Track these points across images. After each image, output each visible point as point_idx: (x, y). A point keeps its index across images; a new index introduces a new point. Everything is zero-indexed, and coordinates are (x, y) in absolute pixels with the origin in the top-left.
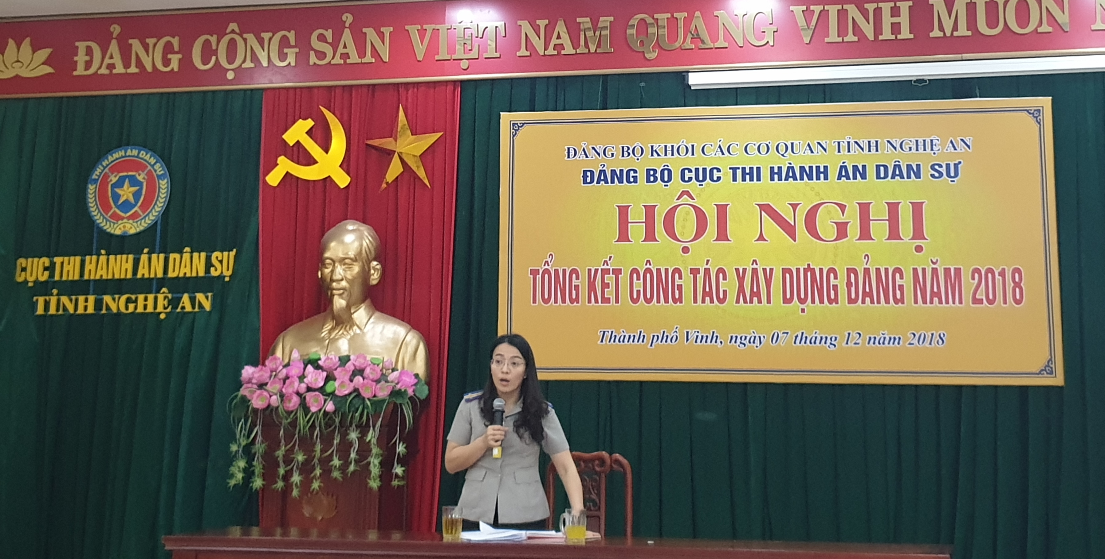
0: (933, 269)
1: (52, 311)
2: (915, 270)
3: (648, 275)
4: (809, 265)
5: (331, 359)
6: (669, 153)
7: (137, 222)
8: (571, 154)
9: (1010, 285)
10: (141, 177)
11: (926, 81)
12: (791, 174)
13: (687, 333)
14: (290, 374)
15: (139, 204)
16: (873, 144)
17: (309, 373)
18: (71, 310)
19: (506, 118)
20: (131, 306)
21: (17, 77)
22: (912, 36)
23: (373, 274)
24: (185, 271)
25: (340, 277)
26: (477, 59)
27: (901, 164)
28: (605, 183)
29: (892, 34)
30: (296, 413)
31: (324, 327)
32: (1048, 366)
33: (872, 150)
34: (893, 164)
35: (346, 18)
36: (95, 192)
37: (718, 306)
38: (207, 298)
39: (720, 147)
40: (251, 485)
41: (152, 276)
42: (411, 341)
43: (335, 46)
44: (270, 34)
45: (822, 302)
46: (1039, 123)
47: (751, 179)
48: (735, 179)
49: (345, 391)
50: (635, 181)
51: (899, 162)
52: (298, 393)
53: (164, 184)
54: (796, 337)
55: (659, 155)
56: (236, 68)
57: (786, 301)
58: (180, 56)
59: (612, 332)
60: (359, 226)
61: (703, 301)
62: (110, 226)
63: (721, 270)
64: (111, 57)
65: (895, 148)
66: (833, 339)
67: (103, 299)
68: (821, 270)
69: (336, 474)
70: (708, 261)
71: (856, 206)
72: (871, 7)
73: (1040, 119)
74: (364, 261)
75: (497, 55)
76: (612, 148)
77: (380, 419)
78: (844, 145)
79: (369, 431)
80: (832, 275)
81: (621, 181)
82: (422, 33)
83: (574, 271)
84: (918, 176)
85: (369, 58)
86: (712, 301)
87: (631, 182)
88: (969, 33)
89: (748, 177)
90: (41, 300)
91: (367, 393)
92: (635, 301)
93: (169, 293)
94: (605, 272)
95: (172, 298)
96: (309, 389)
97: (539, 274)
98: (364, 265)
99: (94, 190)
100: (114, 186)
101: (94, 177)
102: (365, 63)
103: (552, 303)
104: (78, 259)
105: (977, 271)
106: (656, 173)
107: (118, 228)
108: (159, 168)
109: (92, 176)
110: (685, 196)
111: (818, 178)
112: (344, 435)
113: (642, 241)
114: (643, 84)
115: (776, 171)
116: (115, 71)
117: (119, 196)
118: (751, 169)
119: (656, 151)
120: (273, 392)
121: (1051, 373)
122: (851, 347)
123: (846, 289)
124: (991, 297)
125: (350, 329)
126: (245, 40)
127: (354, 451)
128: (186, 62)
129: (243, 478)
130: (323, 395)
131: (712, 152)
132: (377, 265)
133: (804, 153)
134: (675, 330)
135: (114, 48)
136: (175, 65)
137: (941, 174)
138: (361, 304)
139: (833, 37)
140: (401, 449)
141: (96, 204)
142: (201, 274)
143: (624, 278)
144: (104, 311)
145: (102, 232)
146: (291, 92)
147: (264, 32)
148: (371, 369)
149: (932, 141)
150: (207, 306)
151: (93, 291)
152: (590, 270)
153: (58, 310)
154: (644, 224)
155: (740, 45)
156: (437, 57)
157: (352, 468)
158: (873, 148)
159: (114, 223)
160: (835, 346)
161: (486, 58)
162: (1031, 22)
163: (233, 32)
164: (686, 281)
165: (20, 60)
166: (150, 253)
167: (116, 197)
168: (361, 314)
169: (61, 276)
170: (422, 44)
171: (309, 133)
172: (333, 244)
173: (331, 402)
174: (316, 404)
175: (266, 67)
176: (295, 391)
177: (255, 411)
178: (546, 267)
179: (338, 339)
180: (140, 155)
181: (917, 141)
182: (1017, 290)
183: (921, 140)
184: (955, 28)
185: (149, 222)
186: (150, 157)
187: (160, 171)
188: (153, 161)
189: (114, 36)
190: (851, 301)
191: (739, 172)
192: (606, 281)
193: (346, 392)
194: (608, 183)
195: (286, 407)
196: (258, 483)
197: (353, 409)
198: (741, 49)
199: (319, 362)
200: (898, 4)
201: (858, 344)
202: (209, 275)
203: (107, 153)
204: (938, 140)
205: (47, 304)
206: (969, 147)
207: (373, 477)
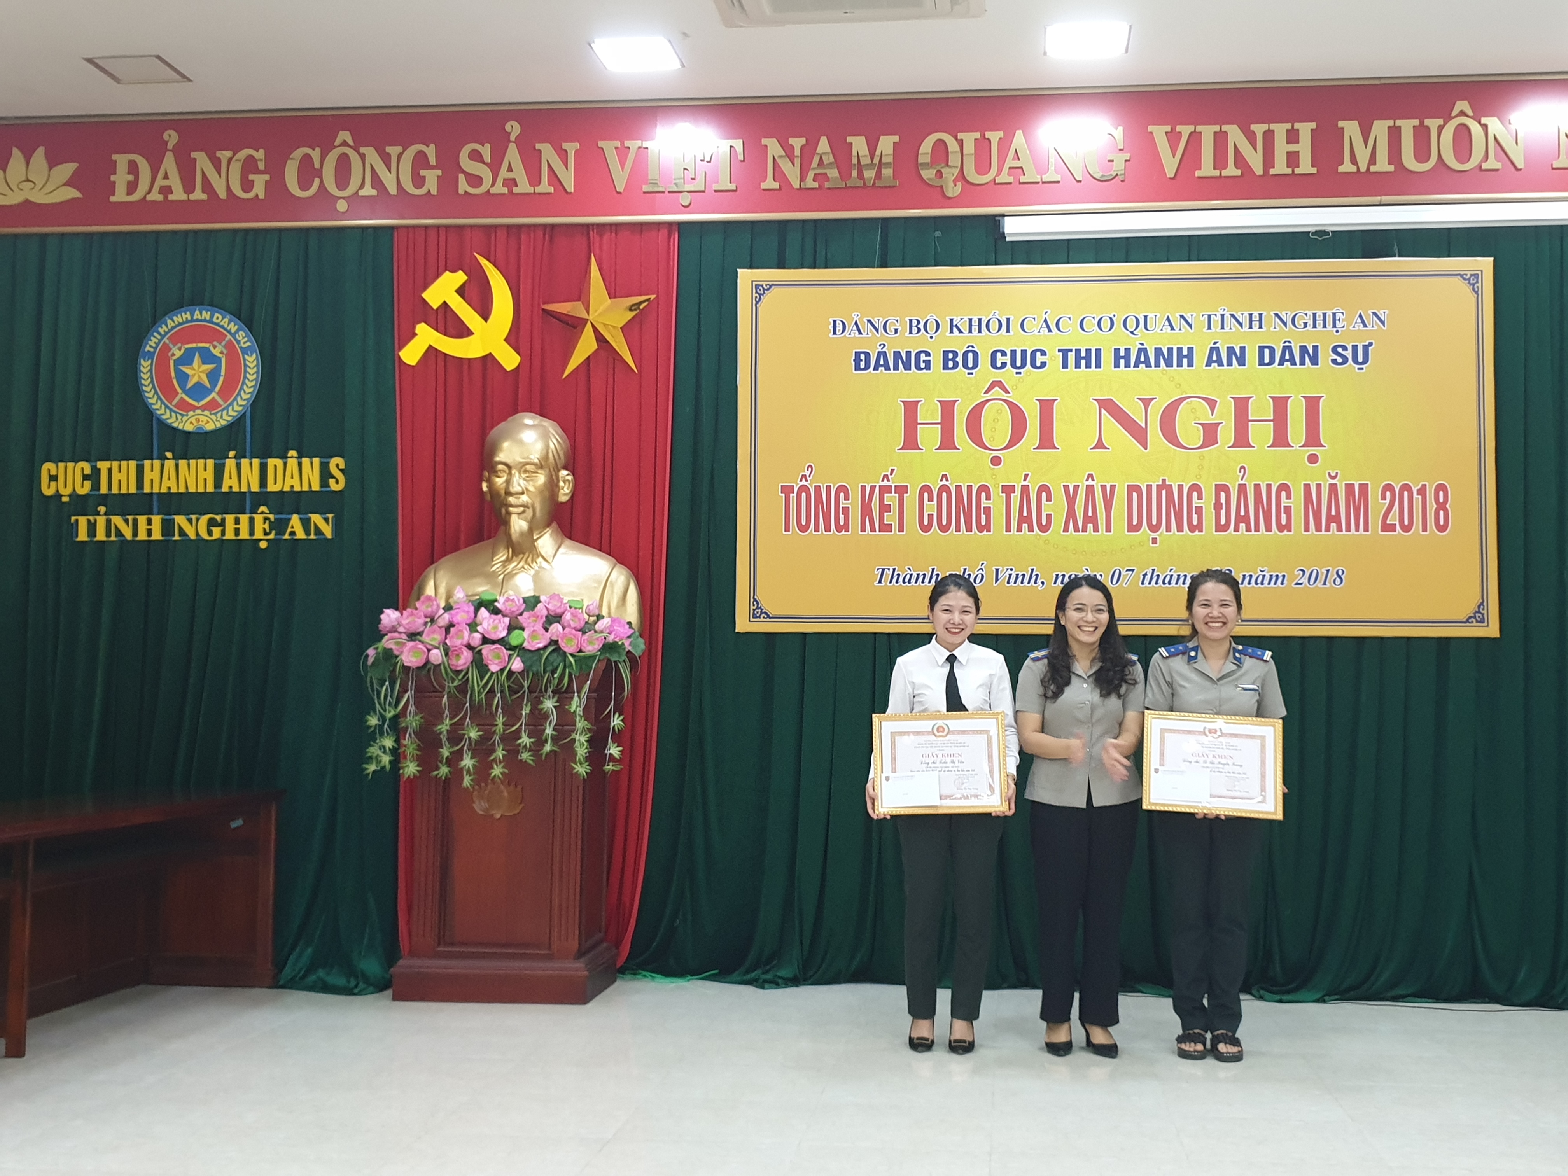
0: (1331, 485)
1: (101, 536)
2: (1307, 487)
3: (944, 494)
4: (1164, 480)
5: (513, 600)
6: (975, 328)
7: (215, 414)
8: (837, 329)
9: (1432, 506)
10: (217, 351)
11: (1328, 233)
12: (1142, 359)
13: (997, 570)
14: (455, 621)
15: (217, 389)
16: (1256, 318)
17: (483, 619)
18: (128, 534)
19: (746, 277)
20: (217, 532)
21: (27, 202)
22: (1314, 170)
23: (563, 489)
24: (292, 482)
25: (519, 489)
26: (703, 191)
27: (1292, 345)
28: (886, 370)
29: (1288, 167)
30: (467, 673)
31: (495, 559)
32: (1479, 612)
33: (1253, 327)
34: (1282, 345)
35: (511, 128)
36: (151, 370)
37: (1039, 535)
38: (326, 520)
39: (1045, 320)
40: (401, 771)
41: (244, 489)
42: (617, 580)
43: (495, 168)
44: (399, 149)
45: (1180, 529)
46: (1477, 293)
47: (1088, 366)
48: (1065, 365)
49: (538, 643)
50: (928, 367)
51: (1289, 342)
52: (469, 647)
53: (252, 362)
54: (1145, 575)
55: (960, 332)
56: (349, 197)
57: (1132, 528)
58: (267, 177)
59: (894, 569)
60: (541, 420)
61: (1019, 529)
62: (177, 419)
63: (1044, 488)
64: (166, 177)
65: (1285, 324)
67: (174, 520)
68: (1180, 487)
69: (525, 756)
70: (1026, 476)
71: (1230, 401)
72: (1259, 129)
73: (1478, 287)
74: (552, 469)
75: (733, 187)
76: (896, 322)
77: (589, 682)
78: (1216, 319)
79: (572, 698)
80: (1195, 494)
81: (907, 367)
82: (622, 152)
83: (842, 489)
84: (1315, 361)
85: (545, 187)
86: (1031, 529)
87: (922, 369)
88: (1391, 168)
89: (1083, 362)
90: (83, 521)
91: (569, 647)
92: (926, 529)
93: (270, 513)
94: (885, 490)
95: (275, 519)
96: (485, 640)
97: (793, 492)
98: (552, 476)
99: (149, 368)
100: (178, 362)
101: (148, 348)
102: (539, 194)
103: (811, 531)
104: (133, 464)
105: (1389, 487)
106: (957, 356)
107: (189, 422)
108: (244, 338)
109: (145, 348)
110: (997, 388)
111: (1180, 364)
112: (536, 703)
113: (936, 449)
114: (938, 234)
115: (1122, 353)
116: (171, 197)
117: (186, 376)
118: (1088, 351)
119: (956, 326)
120: (432, 645)
121: (1482, 621)
123: (1214, 511)
124: (1406, 522)
125: (532, 563)
126: (363, 157)
127: (550, 725)
128: (277, 185)
129: (390, 762)
130: (507, 649)
131: (1035, 329)
132: (568, 475)
133: (1162, 329)
134: (980, 567)
135: (169, 163)
136: (259, 190)
137: (1345, 360)
138: (545, 528)
139: (1207, 169)
140: (616, 721)
141: (154, 387)
142: (316, 487)
143: (911, 499)
144: (177, 537)
145: (165, 426)
146: (432, 234)
147: (390, 145)
148: (572, 614)
149: (1334, 314)
150: (328, 531)
151: (159, 510)
152: (863, 488)
153: (108, 534)
154: (939, 426)
155: (1078, 179)
156: (645, 188)
157: (548, 747)
158: (1256, 324)
159: (182, 415)
161: (715, 191)
162: (1472, 157)
163: (345, 144)
164: (997, 503)
165: (30, 179)
166: (238, 457)
167: (183, 378)
168: (546, 542)
169: (110, 488)
170: (623, 170)
171: (461, 291)
172: (506, 445)
173: (519, 659)
174: (497, 661)
175: (393, 196)
176: (465, 642)
177: (406, 669)
178: (804, 482)
179: (516, 574)
180: (215, 320)
181: (1314, 314)
182: (1442, 513)
183: (1320, 314)
184: (1373, 160)
185: (235, 414)
186: (229, 323)
187: (245, 342)
188: (233, 327)
189: (170, 146)
190: (1220, 528)
191: (1072, 355)
192: (886, 503)
193: (541, 645)
194: (889, 369)
195: (453, 665)
196: (411, 769)
197: (549, 668)
198: (1079, 184)
199: (496, 604)
200: (1297, 126)
202: (328, 489)
203: (165, 314)
204: (1343, 313)
205: (92, 528)
206: (1383, 323)
207: (579, 759)
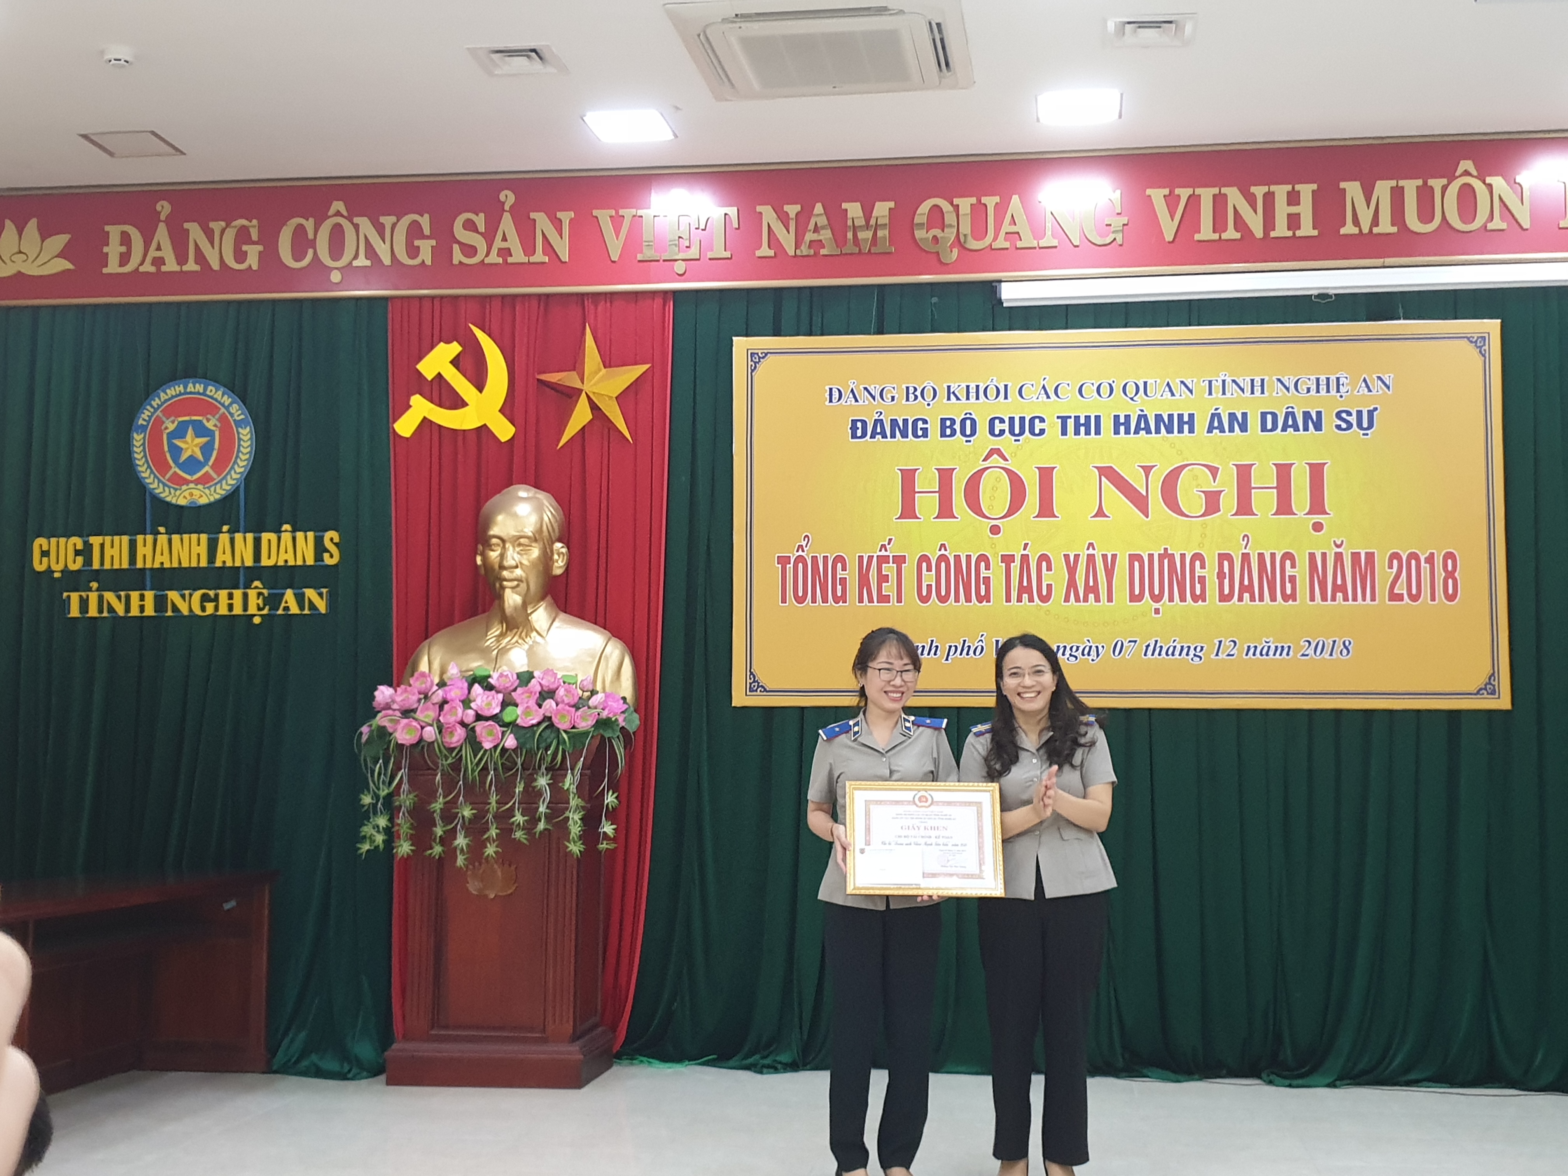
0: (1336, 553)
1: (93, 612)
2: (1312, 556)
3: (943, 565)
4: (1166, 549)
6: (973, 395)
7: (209, 488)
8: (833, 397)
9: (1440, 574)
10: (211, 424)
11: (1331, 296)
12: (1142, 425)
14: (449, 698)
15: (210, 463)
16: (1257, 383)
17: (477, 695)
18: (120, 610)
19: (741, 345)
20: (210, 607)
21: (20, 274)
22: (1315, 233)
23: (557, 561)
24: (286, 557)
25: (513, 563)
26: (698, 260)
27: (1295, 410)
28: (883, 437)
29: (1289, 229)
30: (461, 750)
31: (489, 633)
32: (1490, 683)
33: (1255, 392)
34: (1284, 411)
35: (505, 198)
36: (143, 444)
37: (1040, 606)
38: (321, 595)
39: (1044, 387)
40: (395, 851)
41: (238, 564)
42: (612, 653)
43: (489, 237)
44: (393, 219)
45: (1183, 599)
46: (1484, 356)
47: (1088, 433)
48: (1064, 432)
49: (532, 720)
50: (925, 435)
51: (1292, 408)
52: (462, 724)
53: (246, 436)
54: (1148, 646)
55: (958, 399)
56: (343, 267)
57: (1134, 598)
58: (260, 248)
60: (536, 493)
61: (1019, 600)
62: (170, 493)
63: (1044, 558)
64: (159, 248)
65: (1288, 389)
66: (1199, 649)
67: (166, 595)
68: (1183, 556)
69: (519, 835)
70: (1026, 545)
71: (1233, 468)
72: (1259, 191)
73: (1485, 350)
74: (546, 542)
75: (727, 254)
76: (892, 389)
77: (582, 759)
78: (1217, 385)
79: (566, 775)
80: (1198, 563)
81: (904, 435)
82: (617, 221)
83: (839, 559)
84: (1318, 427)
85: (539, 257)
86: (1031, 600)
87: (920, 437)
88: (1394, 230)
89: (1082, 429)
90: (75, 597)
91: (562, 723)
92: (924, 599)
93: (264, 588)
94: (883, 560)
95: (269, 594)
96: (479, 717)
97: (790, 564)
98: (546, 549)
99: (142, 442)
100: (172, 435)
101: (141, 422)
102: (534, 263)
103: (808, 602)
104: (125, 539)
105: (1396, 556)
106: (955, 424)
107: (182, 496)
108: (237, 411)
109: (138, 422)
110: (995, 456)
111: (1181, 431)
112: (530, 781)
113: (934, 518)
114: (934, 300)
115: (1122, 420)
116: (164, 269)
117: (180, 450)
118: (1088, 418)
119: (954, 393)
120: (425, 722)
121: (1494, 693)
122: (1223, 659)
123: (1217, 581)
124: (1414, 592)
125: (526, 637)
126: (356, 227)
127: (543, 803)
128: (270, 256)
129: (384, 841)
130: (500, 726)
131: (1033, 395)
132: (562, 547)
133: (1162, 396)
134: (979, 639)
135: (162, 234)
136: (253, 261)
137: (1350, 426)
138: (539, 601)
139: (1206, 233)
140: (610, 799)
141: (147, 461)
142: (310, 561)
143: (909, 569)
144: (169, 613)
145: (158, 501)
146: (427, 305)
147: (384, 215)
148: (566, 690)
149: (1338, 379)
150: (322, 606)
151: (152, 584)
152: (861, 558)
153: (101, 611)
154: (937, 495)
155: (1075, 244)
156: (640, 257)
157: (541, 826)
158: (1258, 389)
159: (176, 490)
160: (1201, 658)
161: (710, 259)
162: (1477, 215)
163: (338, 214)
164: (996, 573)
165: (22, 250)
166: (231, 531)
168: (540, 616)
169: (102, 564)
170: (617, 239)
171: (455, 362)
172: (500, 518)
173: (512, 735)
174: (490, 738)
175: (387, 266)
176: (459, 719)
177: (400, 747)
178: (800, 553)
179: (510, 649)
180: (208, 393)
181: (1318, 379)
182: (1450, 581)
183: (1323, 378)
184: (1375, 222)
185: (228, 488)
186: (223, 396)
187: (239, 415)
188: (227, 400)
189: (163, 217)
190: (1224, 598)
191: (1071, 422)
192: (884, 573)
193: (534, 722)
194: (886, 437)
195: (447, 742)
196: (404, 848)
197: (543, 745)
198: (1077, 249)
199: (490, 680)
200: (1298, 187)
201: (1233, 655)
202: (322, 563)
203: (158, 387)
204: (1347, 378)
205: (84, 604)
206: (1388, 388)
207: (573, 838)
